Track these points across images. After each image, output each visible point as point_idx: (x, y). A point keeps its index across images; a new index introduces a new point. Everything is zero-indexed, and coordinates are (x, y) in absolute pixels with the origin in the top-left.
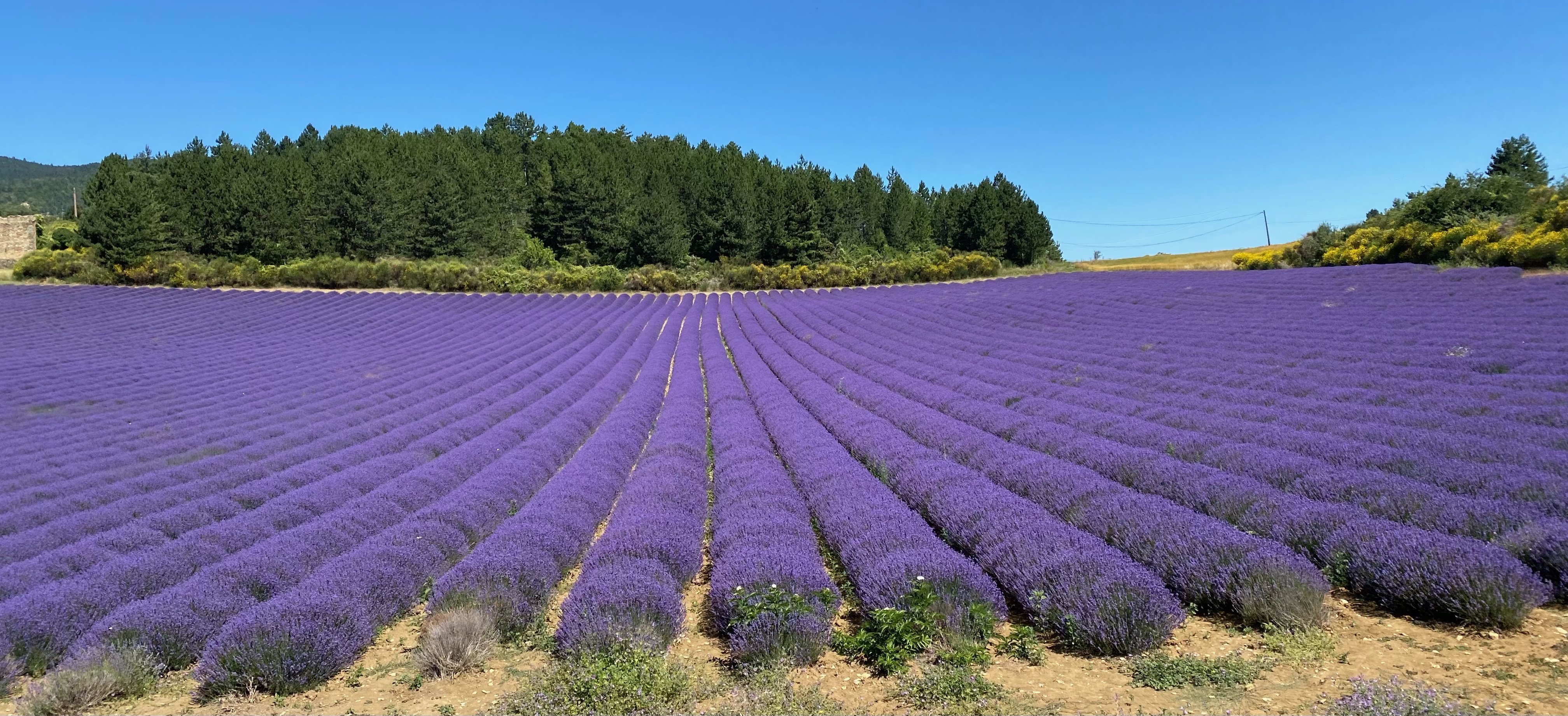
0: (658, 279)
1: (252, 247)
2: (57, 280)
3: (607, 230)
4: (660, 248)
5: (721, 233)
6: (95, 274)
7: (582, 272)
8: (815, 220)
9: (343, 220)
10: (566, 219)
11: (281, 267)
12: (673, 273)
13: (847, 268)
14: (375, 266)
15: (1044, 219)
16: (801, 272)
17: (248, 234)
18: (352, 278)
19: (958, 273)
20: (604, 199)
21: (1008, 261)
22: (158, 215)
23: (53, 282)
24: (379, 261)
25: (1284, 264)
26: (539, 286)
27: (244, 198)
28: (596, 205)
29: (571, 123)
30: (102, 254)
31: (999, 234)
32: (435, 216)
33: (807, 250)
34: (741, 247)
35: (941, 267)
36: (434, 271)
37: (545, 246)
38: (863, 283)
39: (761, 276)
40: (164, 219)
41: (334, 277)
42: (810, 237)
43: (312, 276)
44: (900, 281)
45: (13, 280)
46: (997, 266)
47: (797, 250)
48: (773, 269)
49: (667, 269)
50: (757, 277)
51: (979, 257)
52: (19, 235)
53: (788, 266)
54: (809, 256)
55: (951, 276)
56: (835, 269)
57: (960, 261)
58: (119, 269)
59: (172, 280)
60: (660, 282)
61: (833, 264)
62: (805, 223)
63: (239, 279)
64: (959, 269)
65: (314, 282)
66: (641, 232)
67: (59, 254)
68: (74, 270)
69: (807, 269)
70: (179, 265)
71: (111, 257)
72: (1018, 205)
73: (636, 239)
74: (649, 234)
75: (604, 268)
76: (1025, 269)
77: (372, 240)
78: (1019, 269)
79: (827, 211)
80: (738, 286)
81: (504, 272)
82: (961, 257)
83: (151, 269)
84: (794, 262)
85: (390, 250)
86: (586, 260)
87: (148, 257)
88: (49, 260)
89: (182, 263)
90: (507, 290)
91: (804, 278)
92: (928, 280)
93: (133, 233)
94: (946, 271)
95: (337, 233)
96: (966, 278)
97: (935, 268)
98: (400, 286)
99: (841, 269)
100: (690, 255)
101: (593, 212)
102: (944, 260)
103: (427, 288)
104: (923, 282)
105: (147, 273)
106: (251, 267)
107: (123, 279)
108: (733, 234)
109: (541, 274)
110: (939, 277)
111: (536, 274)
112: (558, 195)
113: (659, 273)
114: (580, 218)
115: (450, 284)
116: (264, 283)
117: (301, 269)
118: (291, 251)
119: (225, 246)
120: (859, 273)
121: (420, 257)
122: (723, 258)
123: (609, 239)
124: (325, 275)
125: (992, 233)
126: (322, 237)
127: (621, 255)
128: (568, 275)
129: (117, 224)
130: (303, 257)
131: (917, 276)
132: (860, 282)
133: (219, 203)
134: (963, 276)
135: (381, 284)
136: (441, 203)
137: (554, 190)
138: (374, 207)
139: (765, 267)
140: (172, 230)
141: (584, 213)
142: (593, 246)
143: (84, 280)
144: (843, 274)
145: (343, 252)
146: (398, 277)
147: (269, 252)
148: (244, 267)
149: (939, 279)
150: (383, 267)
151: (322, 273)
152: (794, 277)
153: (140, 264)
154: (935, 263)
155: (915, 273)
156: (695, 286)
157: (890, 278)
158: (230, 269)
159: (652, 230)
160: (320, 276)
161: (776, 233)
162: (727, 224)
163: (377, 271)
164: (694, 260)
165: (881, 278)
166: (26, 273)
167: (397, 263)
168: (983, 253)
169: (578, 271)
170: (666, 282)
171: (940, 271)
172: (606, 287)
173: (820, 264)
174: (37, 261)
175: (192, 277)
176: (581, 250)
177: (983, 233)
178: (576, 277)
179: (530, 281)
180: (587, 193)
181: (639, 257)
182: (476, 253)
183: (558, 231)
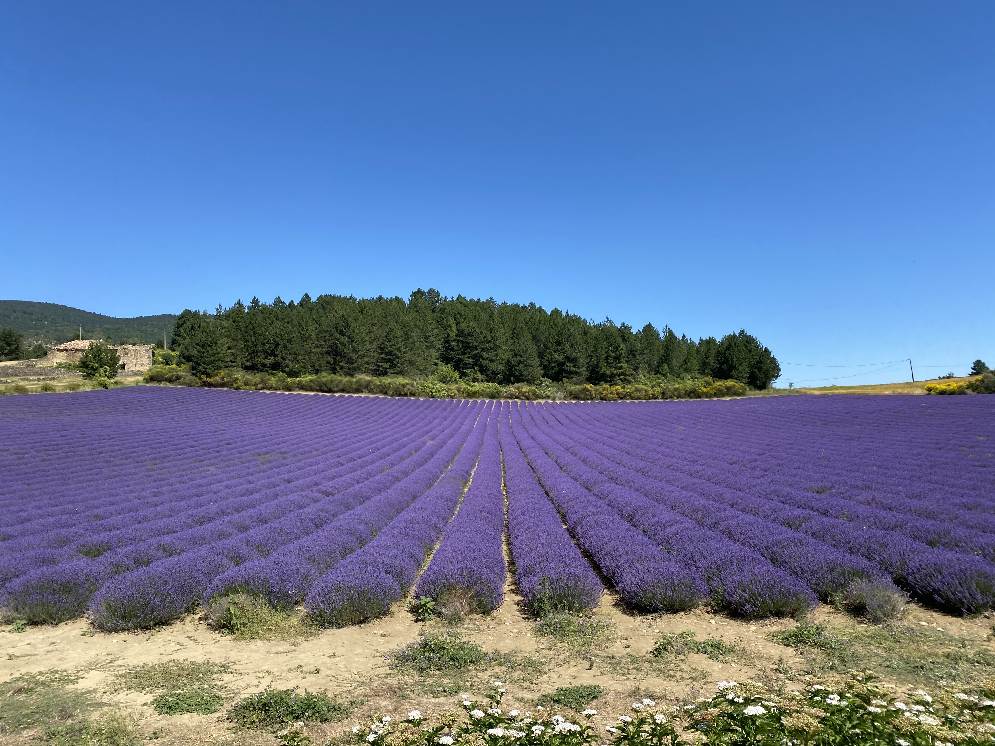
0: (525, 392)
1: (281, 367)
2: (168, 384)
3: (491, 360)
4: (525, 373)
5: (563, 364)
6: (190, 380)
7: (479, 386)
8: (624, 357)
9: (334, 351)
10: (466, 354)
11: (298, 379)
12: (534, 388)
13: (646, 388)
14: (354, 380)
15: (776, 359)
16: (616, 390)
17: (280, 358)
18: (341, 387)
19: (720, 393)
20: (490, 341)
21: (751, 386)
22: (227, 346)
23: (166, 385)
24: (356, 377)
25: (970, 391)
26: (453, 394)
27: (277, 337)
28: (485, 345)
29: (459, 295)
30: (193, 368)
31: (745, 368)
32: (389, 350)
33: (619, 376)
34: (576, 373)
35: (708, 389)
36: (390, 383)
37: (455, 370)
38: (657, 398)
39: (590, 392)
40: (229, 348)
41: (330, 386)
42: (621, 368)
43: (317, 385)
44: (681, 398)
45: (144, 383)
46: (745, 389)
47: (612, 376)
48: (597, 387)
49: (530, 386)
50: (587, 393)
51: (733, 383)
52: (143, 356)
53: (608, 386)
54: (621, 380)
55: (715, 395)
56: (638, 388)
57: (720, 385)
58: (204, 378)
59: (235, 385)
60: (527, 394)
61: (637, 386)
62: (618, 359)
63: (274, 386)
64: (720, 390)
65: (318, 388)
66: (513, 363)
67: (169, 368)
68: (178, 378)
69: (620, 388)
70: (238, 376)
71: (200, 370)
72: (757, 350)
73: (510, 366)
74: (519, 363)
75: (490, 384)
76: (763, 392)
77: (352, 364)
78: (759, 392)
79: (631, 351)
80: (575, 398)
81: (430, 385)
82: (721, 383)
83: (223, 379)
84: (611, 383)
85: (362, 370)
86: (478, 379)
87: (221, 371)
88: (164, 372)
89: (240, 375)
90: (433, 397)
91: (618, 394)
92: (699, 397)
93: (213, 356)
94: (712, 392)
95: (330, 359)
96: (725, 396)
97: (704, 389)
98: (369, 392)
99: (642, 389)
100: (543, 377)
101: (483, 349)
102: (710, 385)
103: (386, 393)
104: (697, 398)
105: (220, 381)
106: (281, 379)
107: (206, 384)
108: (572, 365)
109: (453, 387)
110: (707, 395)
111: (450, 387)
112: (461, 339)
113: (526, 388)
114: (474, 353)
115: (399, 392)
116: (288, 388)
117: (311, 381)
118: (303, 370)
119: (264, 365)
120: (654, 391)
121: (380, 375)
122: (565, 380)
123: (493, 366)
124: (325, 384)
125: (741, 368)
126: (322, 362)
127: (500, 376)
128: (470, 388)
129: (204, 350)
130: (310, 373)
131: (692, 394)
132: (655, 397)
133: (261, 339)
134: (723, 395)
135: (358, 391)
136: (393, 342)
137: (456, 336)
138: (354, 344)
139: (593, 386)
140: (233, 355)
141: (477, 349)
142: (482, 371)
143: (183, 384)
144: (644, 391)
145: (334, 371)
146: (368, 387)
147: (291, 370)
148: (277, 378)
149: (707, 397)
150: (358, 381)
151: (323, 383)
152: (611, 393)
153: (217, 375)
154: (704, 387)
155: (691, 393)
156: (548, 397)
157: (674, 395)
158: (268, 380)
159: (520, 361)
160: (322, 385)
161: (600, 364)
162: (567, 358)
163: (356, 383)
164: (547, 381)
165: (669, 395)
166: (152, 379)
167: (368, 378)
168: (735, 381)
169: (475, 385)
170: (531, 394)
171: (708, 392)
172: (493, 396)
173: (627, 385)
174: (157, 372)
175: (246, 384)
176: (475, 373)
177: (735, 368)
178: (474, 389)
179: (447, 391)
180: (478, 338)
181: (512, 378)
182: (412, 373)
183: (460, 360)
